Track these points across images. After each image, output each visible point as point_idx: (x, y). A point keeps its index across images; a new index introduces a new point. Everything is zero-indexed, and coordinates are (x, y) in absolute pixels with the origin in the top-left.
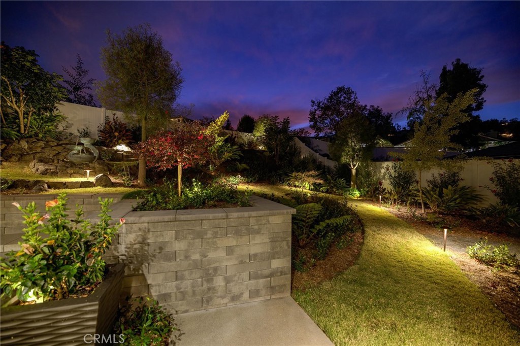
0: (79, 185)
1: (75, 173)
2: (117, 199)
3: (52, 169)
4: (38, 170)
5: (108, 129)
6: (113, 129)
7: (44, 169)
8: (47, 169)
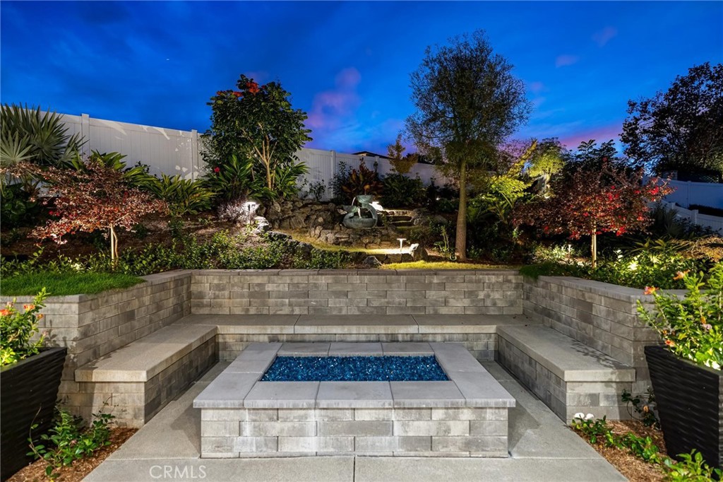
0: (400, 258)
1: (369, 243)
2: (502, 276)
3: (344, 238)
4: (327, 239)
5: (354, 181)
6: (360, 181)
7: (334, 237)
8: (337, 238)
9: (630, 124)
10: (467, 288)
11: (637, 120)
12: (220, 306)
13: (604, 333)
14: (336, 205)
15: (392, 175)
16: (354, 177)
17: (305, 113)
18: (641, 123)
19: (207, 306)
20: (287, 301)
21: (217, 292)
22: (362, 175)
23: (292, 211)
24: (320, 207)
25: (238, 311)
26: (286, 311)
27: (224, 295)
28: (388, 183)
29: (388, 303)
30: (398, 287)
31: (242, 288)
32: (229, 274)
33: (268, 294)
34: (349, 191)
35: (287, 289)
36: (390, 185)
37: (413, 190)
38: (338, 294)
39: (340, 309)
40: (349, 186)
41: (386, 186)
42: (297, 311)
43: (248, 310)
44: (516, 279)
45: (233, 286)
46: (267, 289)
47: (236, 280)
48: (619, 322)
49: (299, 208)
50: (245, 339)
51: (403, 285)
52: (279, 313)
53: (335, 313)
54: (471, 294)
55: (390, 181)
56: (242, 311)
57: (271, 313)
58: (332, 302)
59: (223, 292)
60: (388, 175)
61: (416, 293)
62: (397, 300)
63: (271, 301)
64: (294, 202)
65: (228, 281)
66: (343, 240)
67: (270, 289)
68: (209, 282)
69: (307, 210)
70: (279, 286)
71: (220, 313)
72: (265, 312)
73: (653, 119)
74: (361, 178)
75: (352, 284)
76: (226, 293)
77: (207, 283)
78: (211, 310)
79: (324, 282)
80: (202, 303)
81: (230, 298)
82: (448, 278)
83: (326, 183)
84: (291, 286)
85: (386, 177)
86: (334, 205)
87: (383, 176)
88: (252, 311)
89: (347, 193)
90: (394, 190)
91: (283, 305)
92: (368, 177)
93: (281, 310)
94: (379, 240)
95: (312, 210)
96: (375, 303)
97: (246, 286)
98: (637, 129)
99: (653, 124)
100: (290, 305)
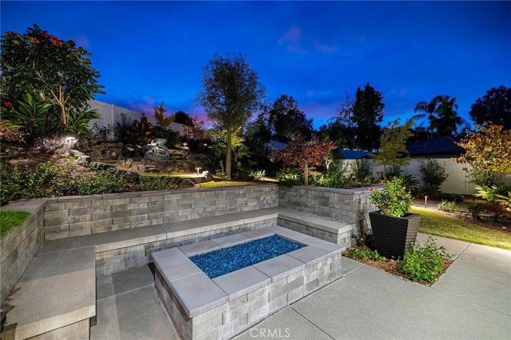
1: (171, 170)
3: (153, 167)
4: (138, 168)
5: (136, 128)
6: (142, 128)
7: (144, 167)
8: (147, 168)
9: (261, 115)
10: (256, 195)
11: (263, 114)
12: (81, 228)
13: (336, 210)
14: (124, 144)
16: (137, 125)
17: (98, 72)
18: (265, 115)
19: (65, 230)
20: (146, 215)
21: (77, 217)
23: (89, 146)
24: (112, 145)
25: (100, 230)
26: (146, 223)
27: (85, 218)
29: (216, 208)
30: (222, 198)
31: (105, 210)
32: (91, 200)
33: (130, 213)
34: (132, 135)
35: (146, 207)
38: (185, 206)
39: (187, 216)
42: (155, 222)
43: (110, 228)
44: (276, 188)
45: (95, 209)
46: (128, 208)
47: (98, 204)
48: (346, 204)
50: (123, 252)
51: (225, 196)
52: (139, 226)
53: (183, 219)
54: (258, 198)
56: (104, 230)
57: (133, 227)
58: (181, 212)
59: (84, 216)
61: (232, 200)
62: (221, 206)
63: (133, 217)
64: (89, 140)
65: (90, 205)
66: (152, 169)
67: (131, 208)
68: (68, 208)
69: (101, 147)
70: (139, 205)
71: (81, 235)
72: (127, 227)
73: (269, 114)
75: (194, 198)
76: (88, 216)
77: (65, 209)
78: (70, 234)
79: (175, 198)
80: (59, 229)
81: (92, 220)
82: (247, 190)
84: (149, 204)
86: (122, 144)
88: (115, 228)
91: (143, 220)
92: (147, 127)
93: (142, 223)
94: (177, 169)
95: (105, 146)
96: (209, 210)
97: (109, 208)
98: (263, 118)
99: (269, 117)
100: (149, 218)
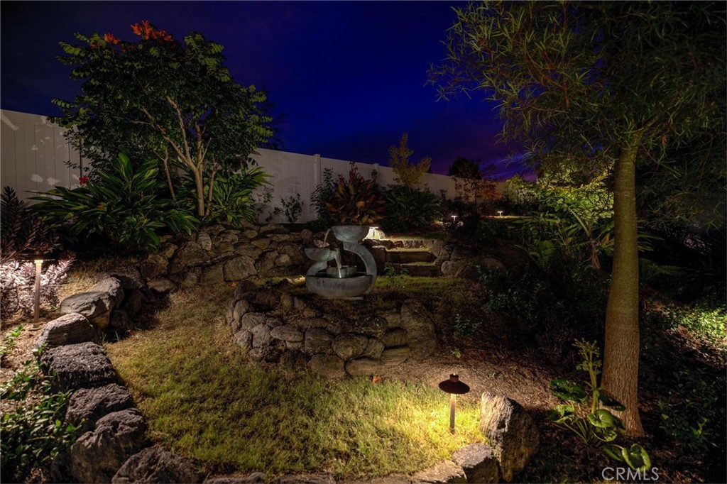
1: (355, 356)
3: (290, 340)
4: (251, 341)
5: (341, 195)
6: (350, 195)
8: (275, 341)
15: (395, 187)
16: (340, 189)
22: (354, 187)
23: (236, 246)
24: (287, 237)
28: (392, 197)
34: (335, 210)
36: (394, 199)
37: (425, 206)
40: (334, 201)
41: (389, 202)
49: (251, 240)
55: (393, 194)
60: (391, 186)
64: (243, 230)
66: (287, 345)
69: (263, 244)
74: (352, 192)
83: (305, 198)
85: (388, 189)
86: (310, 233)
87: (384, 188)
89: (332, 212)
90: (399, 205)
92: (362, 189)
95: (272, 242)
